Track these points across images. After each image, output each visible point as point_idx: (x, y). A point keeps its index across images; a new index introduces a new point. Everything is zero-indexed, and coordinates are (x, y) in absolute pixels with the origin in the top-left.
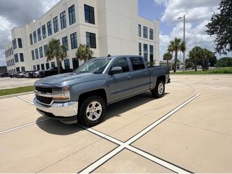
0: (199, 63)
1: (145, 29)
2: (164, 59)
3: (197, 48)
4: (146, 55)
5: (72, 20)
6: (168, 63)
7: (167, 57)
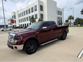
0: (79, 23)
1: (59, 12)
2: (66, 22)
3: (78, 18)
4: (59, 20)
5: (36, 10)
6: (67, 23)
7: (67, 21)
